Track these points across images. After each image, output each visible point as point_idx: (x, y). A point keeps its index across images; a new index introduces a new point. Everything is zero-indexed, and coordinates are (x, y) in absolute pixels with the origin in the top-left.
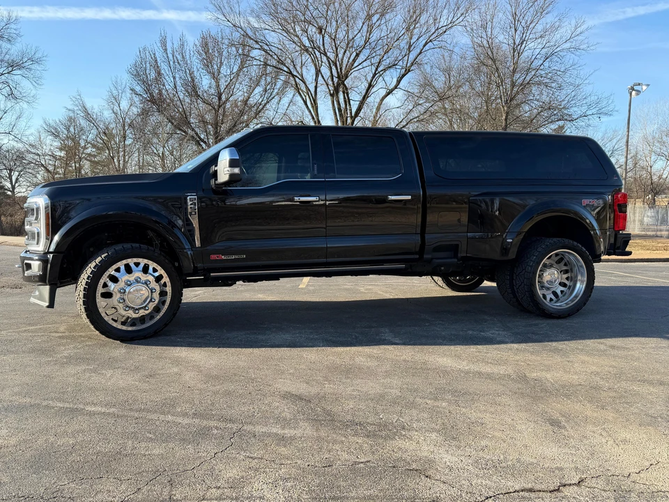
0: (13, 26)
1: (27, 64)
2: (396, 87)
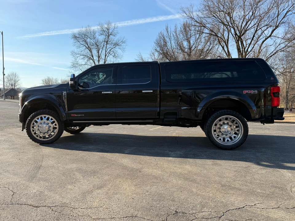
0: (115, 30)
1: (120, 44)
2: (271, 35)
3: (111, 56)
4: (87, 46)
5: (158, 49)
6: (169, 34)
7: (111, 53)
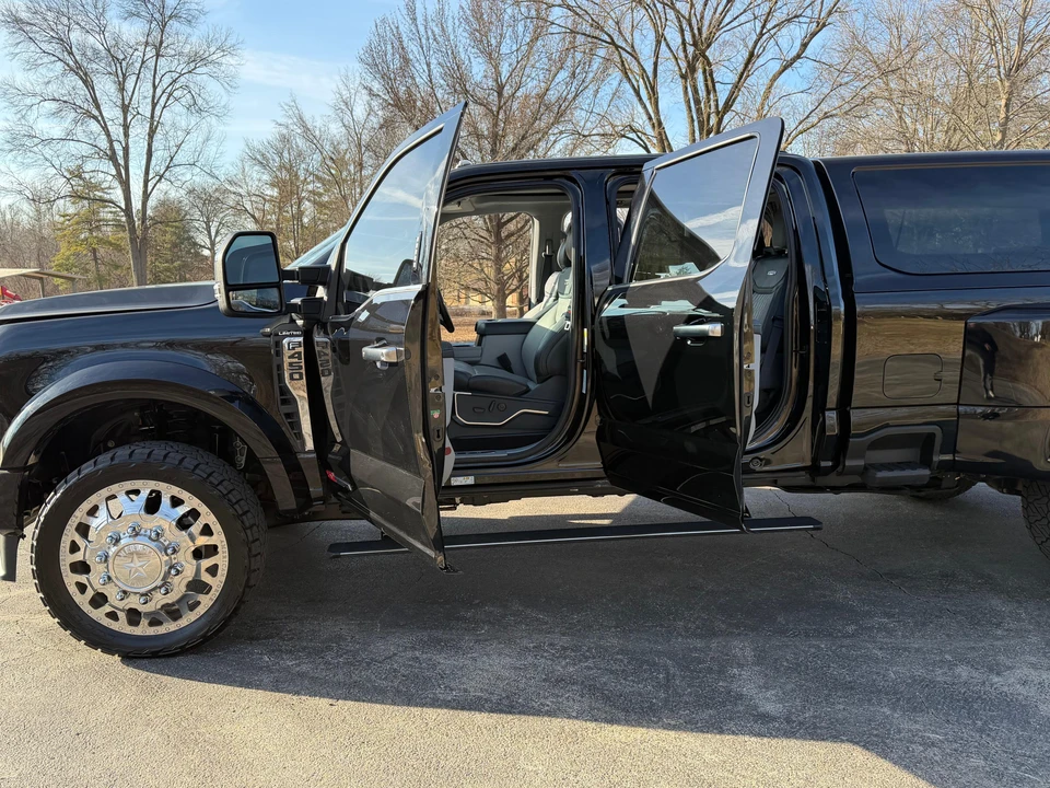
1: (215, 57)
2: (798, 56)
3: (177, 108)
4: (71, 63)
5: (376, 86)
6: (422, 29)
7: (176, 94)
